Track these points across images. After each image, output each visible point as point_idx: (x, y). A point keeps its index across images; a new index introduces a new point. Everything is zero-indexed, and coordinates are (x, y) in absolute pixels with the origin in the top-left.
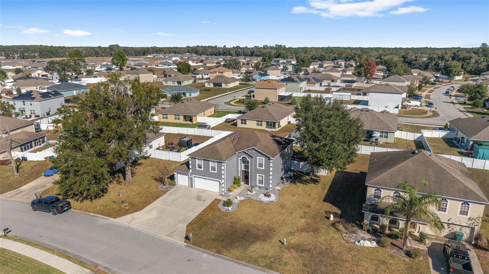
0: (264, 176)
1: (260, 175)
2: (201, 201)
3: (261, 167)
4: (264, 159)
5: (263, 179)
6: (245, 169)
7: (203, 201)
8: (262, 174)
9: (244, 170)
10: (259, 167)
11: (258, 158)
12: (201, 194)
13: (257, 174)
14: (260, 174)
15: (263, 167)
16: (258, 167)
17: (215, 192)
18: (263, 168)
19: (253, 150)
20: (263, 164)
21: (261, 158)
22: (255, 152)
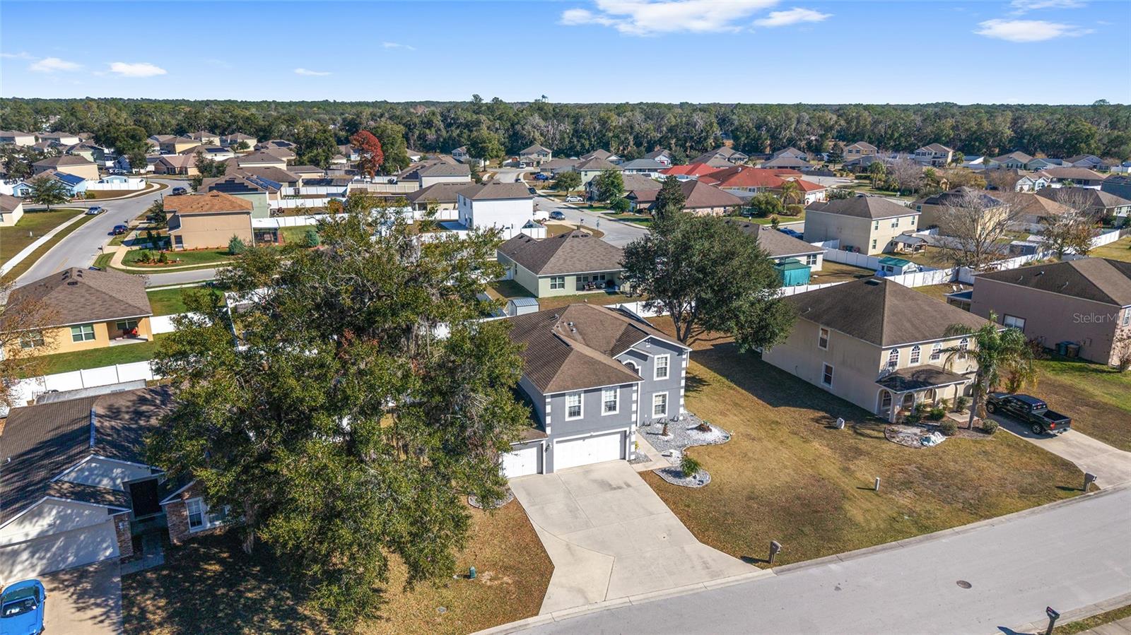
0: (667, 393)
1: (661, 393)
2: (625, 490)
3: (661, 376)
4: (668, 356)
5: (664, 401)
7: (625, 487)
10: (658, 376)
11: (657, 357)
12: (598, 476)
13: (654, 395)
14: (659, 391)
15: (665, 375)
17: (609, 462)
18: (668, 377)
19: (647, 342)
20: (665, 368)
21: (662, 357)
22: (649, 346)
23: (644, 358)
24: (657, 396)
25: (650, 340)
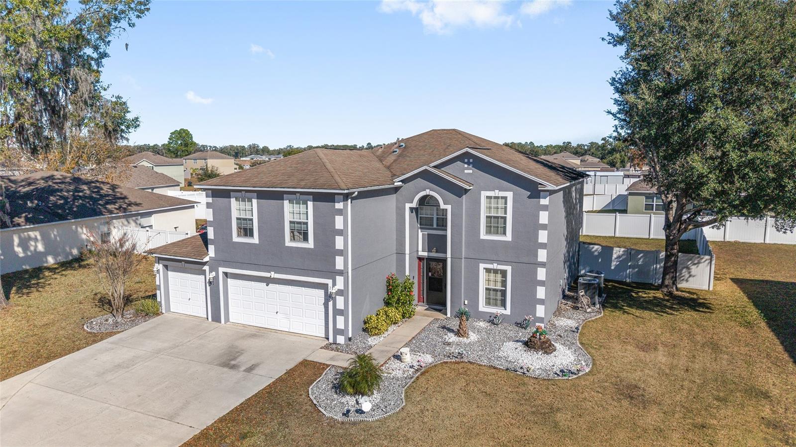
0: (509, 269)
1: (495, 266)
2: (233, 372)
3: (497, 233)
4: (510, 195)
5: (504, 283)
6: (429, 251)
7: (243, 368)
8: (499, 262)
9: (425, 254)
10: (489, 231)
11: (484, 194)
12: (243, 344)
13: (482, 266)
14: (491, 261)
15: (505, 233)
16: (483, 236)
17: (306, 336)
18: (509, 237)
19: (466, 163)
20: (505, 218)
21: (497, 195)
22: (471, 171)
23: (459, 192)
24: (488, 271)
25: (471, 160)
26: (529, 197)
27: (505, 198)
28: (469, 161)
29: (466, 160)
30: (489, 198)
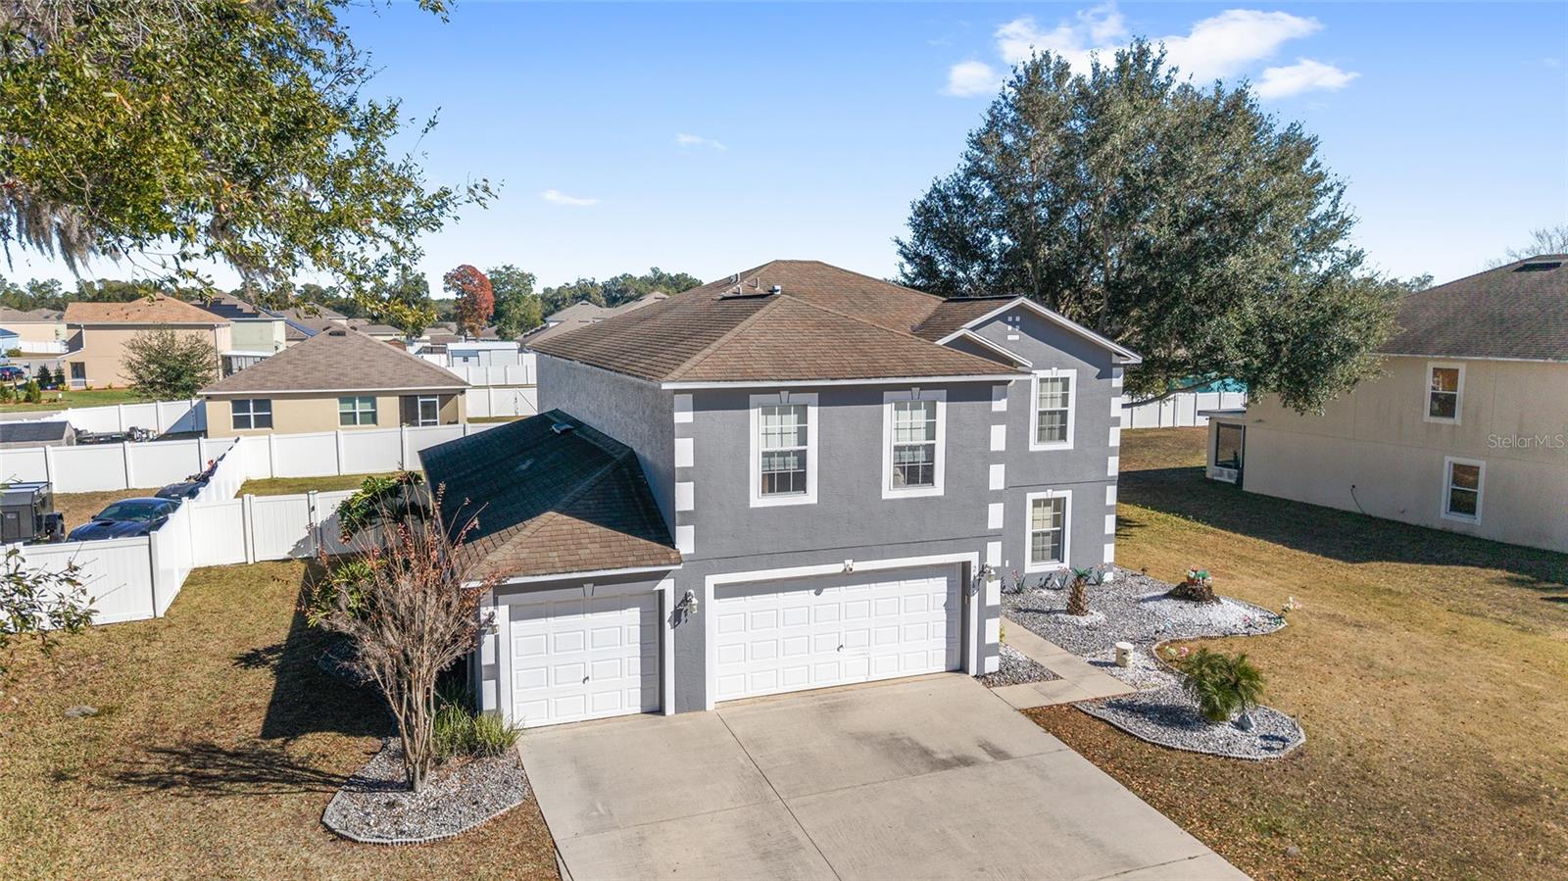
1: (1050, 494)
3: (1051, 439)
4: (1072, 374)
7: (985, 758)
8: (1055, 486)
10: (1041, 437)
11: (1036, 375)
13: (1031, 497)
14: (1043, 487)
15: (1063, 437)
16: (1034, 446)
19: (1009, 323)
20: (1064, 415)
21: (1054, 376)
22: (1017, 337)
24: (1036, 503)
25: (1018, 319)
26: (1099, 377)
27: (1065, 381)
28: (1014, 319)
29: (1010, 319)
30: (1043, 381)
